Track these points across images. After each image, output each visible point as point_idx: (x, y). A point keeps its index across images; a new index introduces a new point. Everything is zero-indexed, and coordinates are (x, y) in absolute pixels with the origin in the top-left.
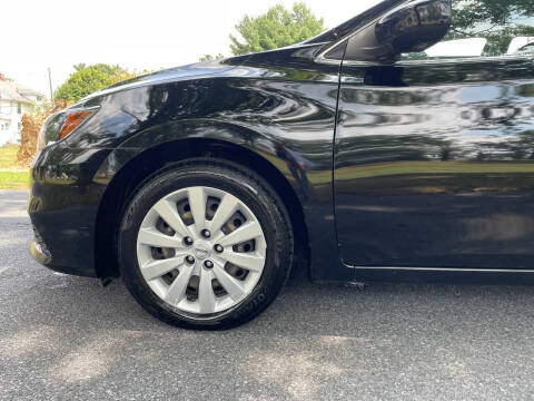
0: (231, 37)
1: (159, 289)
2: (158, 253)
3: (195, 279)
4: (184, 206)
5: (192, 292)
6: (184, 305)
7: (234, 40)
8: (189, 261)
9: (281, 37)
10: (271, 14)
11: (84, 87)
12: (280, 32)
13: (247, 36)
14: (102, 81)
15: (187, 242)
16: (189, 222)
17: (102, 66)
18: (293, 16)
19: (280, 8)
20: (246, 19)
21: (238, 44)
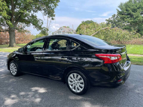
7: (118, 10)
9: (133, 7)
10: (130, 1)
13: (121, 9)
17: (88, 21)
20: (121, 4)
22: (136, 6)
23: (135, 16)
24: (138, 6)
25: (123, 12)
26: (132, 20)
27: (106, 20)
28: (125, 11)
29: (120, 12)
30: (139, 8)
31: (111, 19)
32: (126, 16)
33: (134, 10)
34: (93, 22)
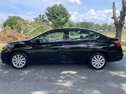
0: (45, 11)
1: (15, 65)
2: (14, 61)
3: (18, 64)
4: (17, 56)
5: (18, 65)
6: (17, 67)
7: (46, 12)
8: (18, 62)
9: (56, 12)
10: (54, 7)
11: (10, 22)
12: (56, 11)
13: (49, 11)
14: (15, 21)
15: (17, 60)
16: (17, 58)
18: (59, 7)
19: (56, 5)
20: (48, 7)
21: (47, 13)
22: (59, 11)
23: (58, 19)
24: (60, 11)
25: (50, 14)
26: (57, 22)
27: (34, 18)
28: (51, 14)
29: (47, 14)
30: (61, 13)
31: (37, 18)
32: (52, 18)
33: (58, 14)
34: (20, 18)
